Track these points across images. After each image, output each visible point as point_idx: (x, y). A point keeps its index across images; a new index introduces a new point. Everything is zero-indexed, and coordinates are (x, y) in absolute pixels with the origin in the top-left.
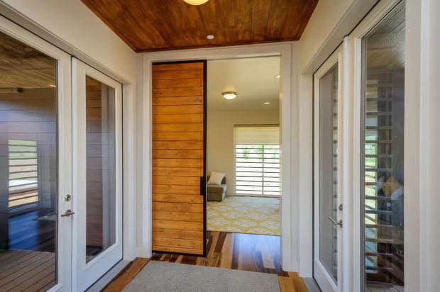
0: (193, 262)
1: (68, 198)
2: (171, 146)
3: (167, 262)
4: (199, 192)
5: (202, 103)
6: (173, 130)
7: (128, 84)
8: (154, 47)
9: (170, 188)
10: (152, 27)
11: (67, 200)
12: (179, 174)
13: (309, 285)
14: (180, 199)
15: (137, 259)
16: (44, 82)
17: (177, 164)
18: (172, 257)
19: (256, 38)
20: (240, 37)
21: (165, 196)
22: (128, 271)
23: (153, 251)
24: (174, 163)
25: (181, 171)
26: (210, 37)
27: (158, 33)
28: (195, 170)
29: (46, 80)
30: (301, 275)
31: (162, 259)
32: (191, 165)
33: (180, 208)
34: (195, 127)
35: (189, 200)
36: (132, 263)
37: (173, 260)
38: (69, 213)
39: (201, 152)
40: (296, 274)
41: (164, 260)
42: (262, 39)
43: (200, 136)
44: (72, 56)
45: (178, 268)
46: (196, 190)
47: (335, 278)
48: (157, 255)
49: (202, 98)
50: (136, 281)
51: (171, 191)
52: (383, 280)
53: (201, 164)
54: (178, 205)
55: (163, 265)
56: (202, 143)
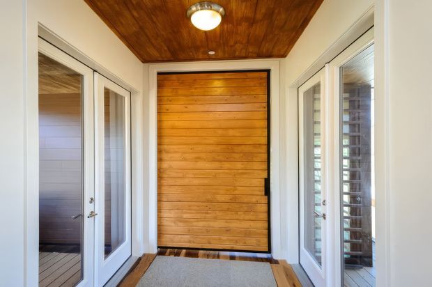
0: (196, 256)
1: (92, 200)
2: (237, 149)
3: (172, 257)
4: (263, 193)
5: (266, 109)
6: (238, 134)
7: (137, 92)
8: (160, 59)
9: (236, 189)
10: (163, 44)
11: (91, 202)
12: (245, 176)
13: (297, 270)
14: (245, 200)
15: (144, 255)
16: (55, 89)
17: (243, 166)
18: (176, 251)
19: (250, 55)
20: (237, 53)
21: (232, 196)
22: (139, 266)
23: (158, 247)
24: (239, 165)
25: (246, 173)
26: (212, 53)
27: (166, 48)
28: (260, 172)
29: (57, 87)
30: (289, 262)
31: (167, 253)
32: (255, 168)
33: (245, 208)
34: (259, 132)
35: (254, 199)
36: (140, 259)
37: (177, 254)
38: (92, 214)
39: (265, 156)
40: (285, 261)
41: (169, 255)
42: (255, 55)
43: (264, 141)
44: (94, 71)
45: (182, 261)
46: (260, 191)
47: (320, 263)
48: (163, 250)
49: (265, 105)
50: (148, 274)
51: (236, 192)
52: (355, 263)
53: (265, 166)
54: (244, 205)
55: (169, 260)
56: (265, 147)
